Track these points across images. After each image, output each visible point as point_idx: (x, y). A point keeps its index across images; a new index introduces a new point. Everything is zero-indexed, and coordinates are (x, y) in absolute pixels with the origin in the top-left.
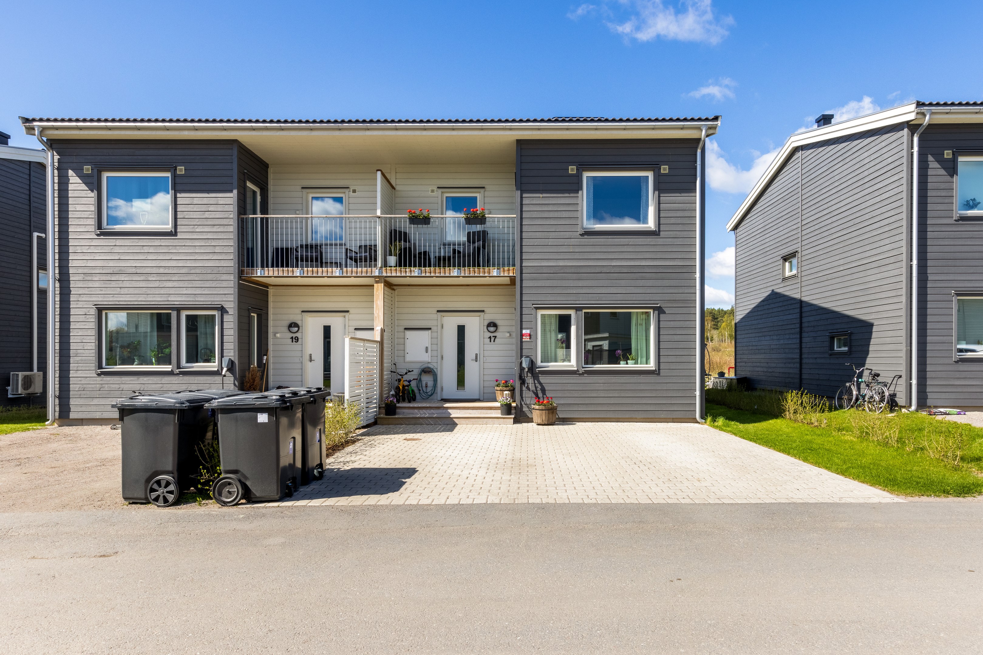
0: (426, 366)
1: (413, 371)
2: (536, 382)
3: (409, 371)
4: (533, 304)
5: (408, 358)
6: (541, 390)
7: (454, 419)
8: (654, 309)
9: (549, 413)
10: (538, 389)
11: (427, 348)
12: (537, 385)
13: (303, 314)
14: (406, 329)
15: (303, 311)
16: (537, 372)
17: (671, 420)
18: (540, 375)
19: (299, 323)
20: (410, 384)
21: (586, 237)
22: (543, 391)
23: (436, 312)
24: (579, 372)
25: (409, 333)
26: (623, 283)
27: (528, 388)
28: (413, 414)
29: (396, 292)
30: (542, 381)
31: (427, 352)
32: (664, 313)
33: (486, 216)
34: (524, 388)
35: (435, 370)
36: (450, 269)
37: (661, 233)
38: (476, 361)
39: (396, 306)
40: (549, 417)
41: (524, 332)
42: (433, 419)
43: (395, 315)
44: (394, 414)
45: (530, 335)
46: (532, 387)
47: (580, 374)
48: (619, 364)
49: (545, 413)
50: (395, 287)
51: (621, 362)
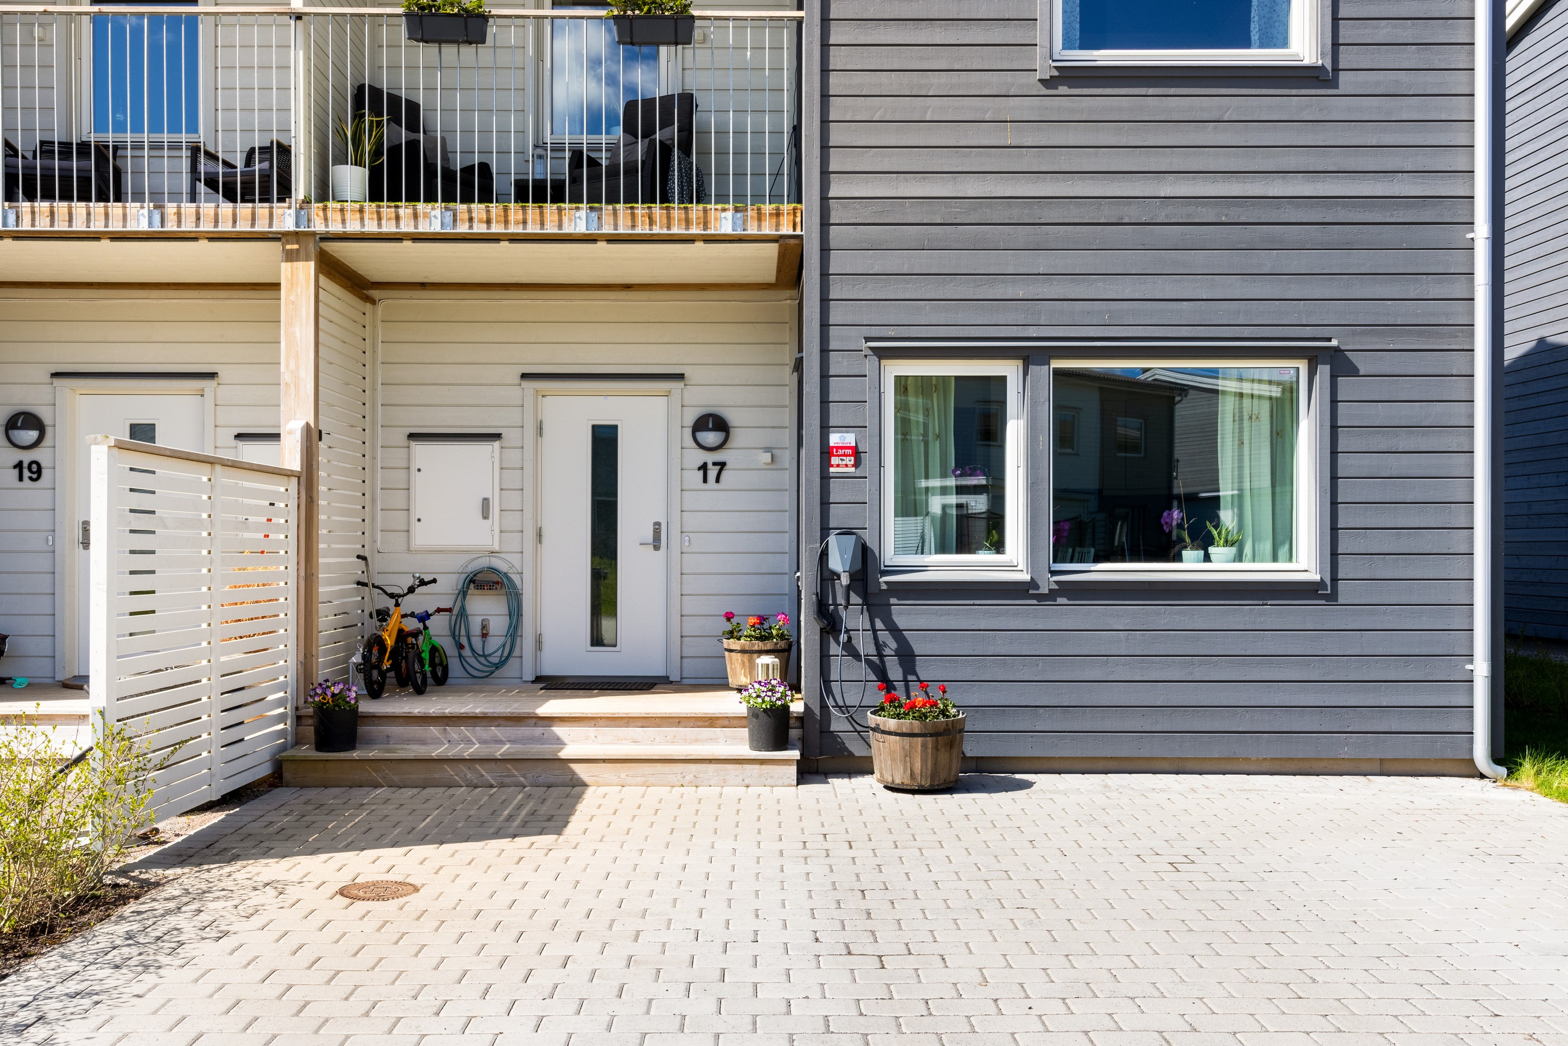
0: (484, 562)
1: (434, 581)
2: (879, 624)
3: (423, 583)
4: (868, 339)
5: (422, 537)
6: (898, 654)
7: (573, 766)
8: (1314, 357)
9: (936, 748)
10: (887, 651)
11: (486, 502)
12: (885, 636)
13: (57, 382)
14: (412, 436)
15: (56, 375)
16: (884, 587)
17: (1376, 767)
18: (893, 601)
19: (45, 414)
20: (426, 628)
21: (1063, 90)
22: (907, 657)
23: (517, 379)
24: (1037, 587)
25: (421, 450)
26: (1200, 260)
27: (851, 650)
28: (423, 742)
29: (380, 307)
30: (901, 621)
31: (485, 516)
32: (1354, 372)
33: (696, 13)
34: (835, 649)
35: (515, 578)
36: (560, 210)
37: (1343, 77)
38: (657, 548)
39: (380, 359)
40: (935, 764)
41: (835, 439)
42: (493, 765)
43: (374, 390)
44: (350, 743)
45: (856, 453)
46: (864, 645)
47: (1041, 597)
48: (1178, 558)
49: (924, 746)
50: (375, 294)
51: (1185, 554)
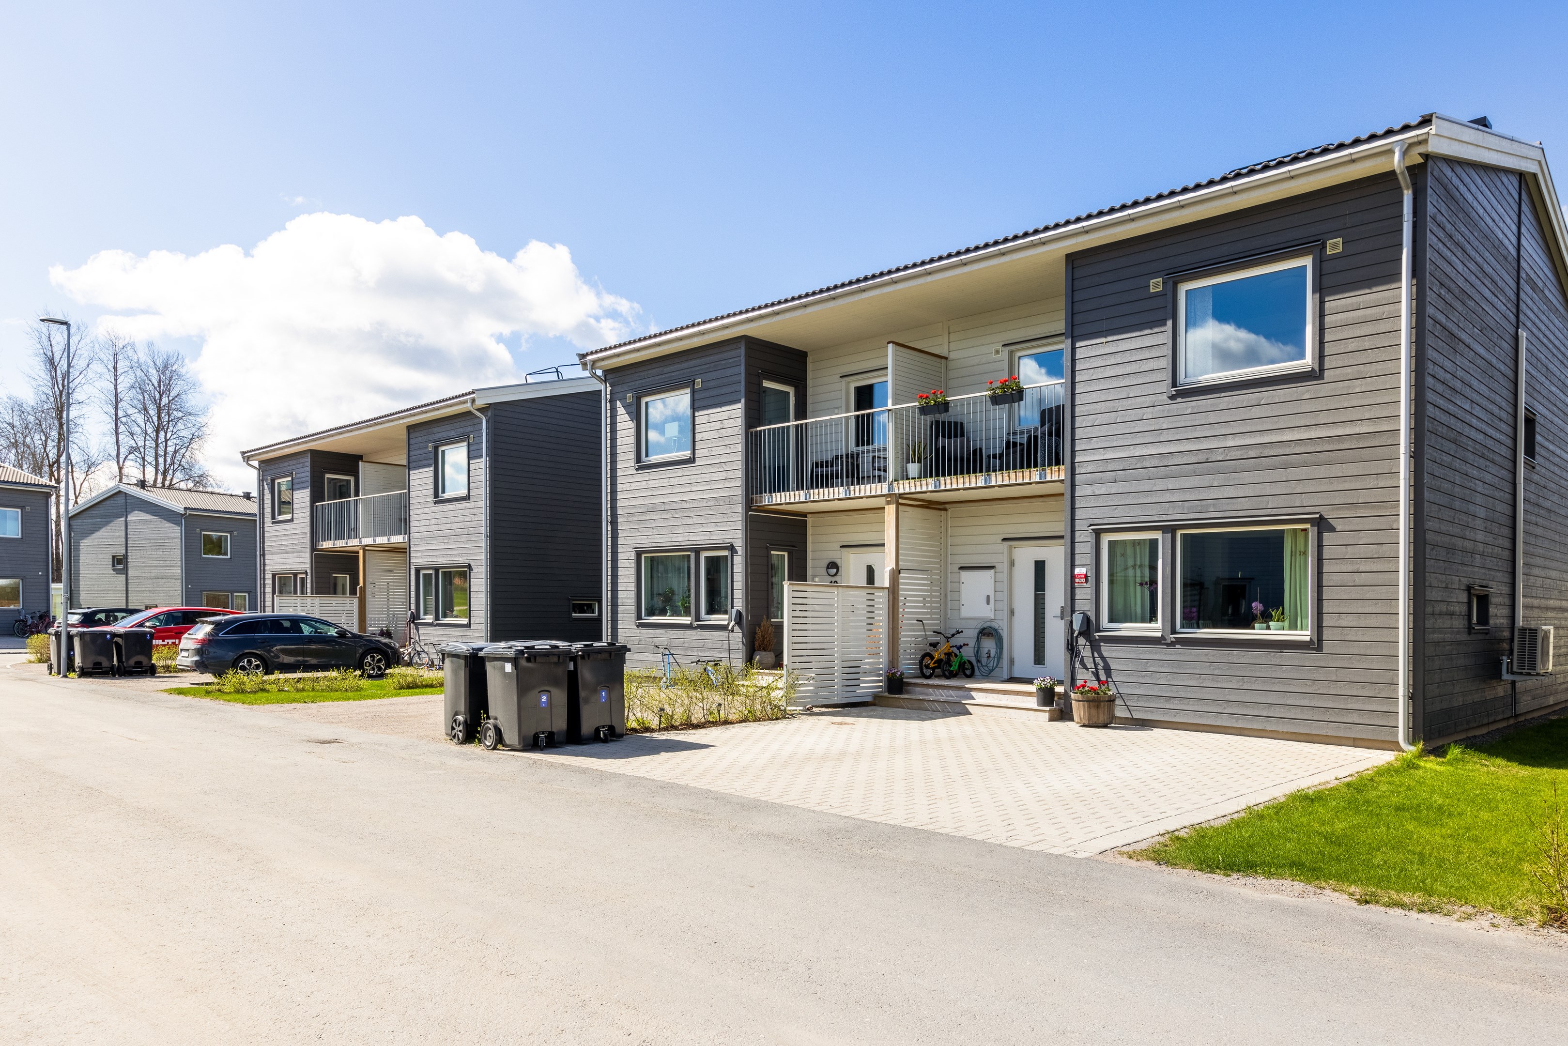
0: (988, 624)
1: (962, 632)
2: (1096, 655)
3: (958, 632)
4: (1091, 525)
5: (965, 612)
6: (1104, 668)
7: (967, 706)
8: (1313, 522)
9: (1089, 707)
10: (1099, 667)
11: (988, 597)
12: (1098, 660)
13: (843, 549)
14: (962, 568)
15: (842, 547)
16: (1097, 638)
17: (1351, 742)
18: (1102, 644)
19: (838, 562)
20: (960, 652)
21: (1179, 400)
22: (1108, 670)
23: (1000, 541)
24: (1166, 640)
25: (965, 575)
26: (1247, 477)
27: (1082, 663)
28: (927, 695)
29: (949, 512)
30: (1105, 654)
31: (988, 603)
32: (1332, 529)
33: (1025, 387)
34: (1077, 665)
35: (1001, 631)
37: (1326, 373)
38: (1062, 619)
39: (949, 534)
40: (1089, 714)
41: (1077, 571)
42: (940, 703)
43: (946, 548)
44: (900, 692)
45: (1086, 577)
46: (1090, 664)
47: (1168, 645)
48: (1254, 628)
49: (1084, 706)
50: (947, 506)
51: (1256, 625)
